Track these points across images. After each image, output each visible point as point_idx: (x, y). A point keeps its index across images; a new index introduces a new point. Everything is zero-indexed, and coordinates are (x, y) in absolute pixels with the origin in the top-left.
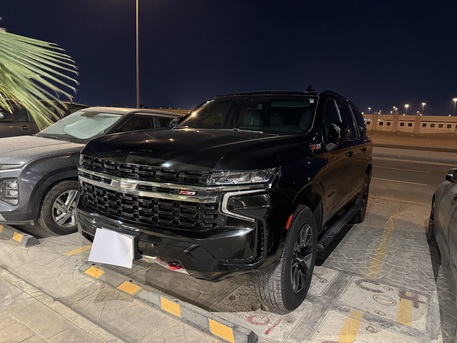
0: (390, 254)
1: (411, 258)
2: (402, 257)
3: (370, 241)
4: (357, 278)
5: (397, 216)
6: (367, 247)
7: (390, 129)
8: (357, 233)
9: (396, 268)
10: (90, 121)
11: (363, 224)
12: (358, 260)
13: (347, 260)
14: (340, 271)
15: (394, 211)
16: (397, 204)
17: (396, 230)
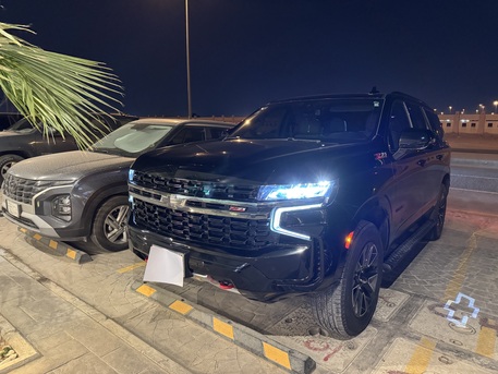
0: (471, 276)
2: (485, 280)
3: (448, 261)
4: (430, 303)
5: (480, 233)
6: (443, 268)
7: (476, 130)
8: (432, 252)
10: (141, 134)
12: (432, 282)
13: (419, 282)
14: (410, 294)
15: (477, 227)
16: (482, 218)
17: (479, 249)
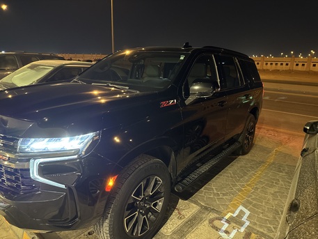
0: (257, 189)
1: (274, 194)
2: (266, 193)
3: (245, 174)
4: (212, 215)
5: (281, 149)
6: (238, 181)
9: (254, 206)
11: (246, 157)
12: (224, 195)
13: (214, 194)
14: (201, 206)
15: (280, 143)
16: (286, 137)
17: (273, 163)
